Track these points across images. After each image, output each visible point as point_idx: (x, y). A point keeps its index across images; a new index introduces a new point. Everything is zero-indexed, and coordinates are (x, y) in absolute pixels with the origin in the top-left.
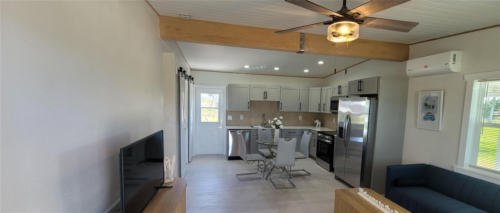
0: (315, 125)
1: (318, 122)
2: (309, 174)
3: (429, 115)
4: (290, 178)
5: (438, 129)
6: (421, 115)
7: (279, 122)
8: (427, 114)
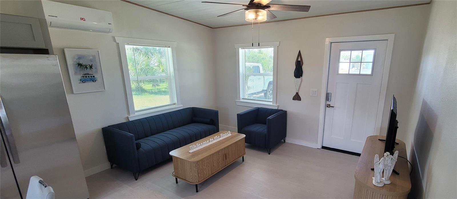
5: (105, 90)
6: (76, 78)
8: (85, 76)
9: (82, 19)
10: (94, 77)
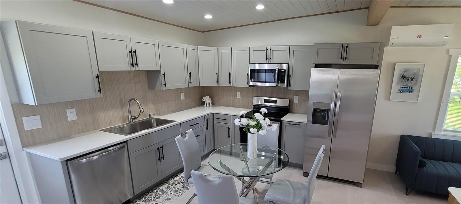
0: (203, 104)
3: (406, 87)
5: (417, 101)
6: (395, 87)
8: (404, 87)
9: (419, 36)
10: (412, 88)
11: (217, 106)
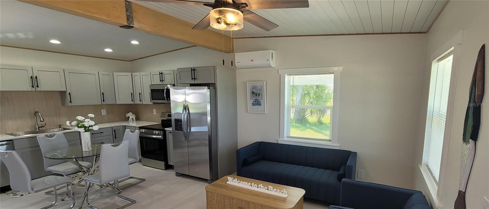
0: (127, 119)
1: (131, 115)
2: (143, 180)
3: (256, 101)
4: (120, 193)
5: (265, 112)
6: (250, 102)
7: (88, 123)
9: (252, 60)
10: (260, 102)
11: (143, 122)
